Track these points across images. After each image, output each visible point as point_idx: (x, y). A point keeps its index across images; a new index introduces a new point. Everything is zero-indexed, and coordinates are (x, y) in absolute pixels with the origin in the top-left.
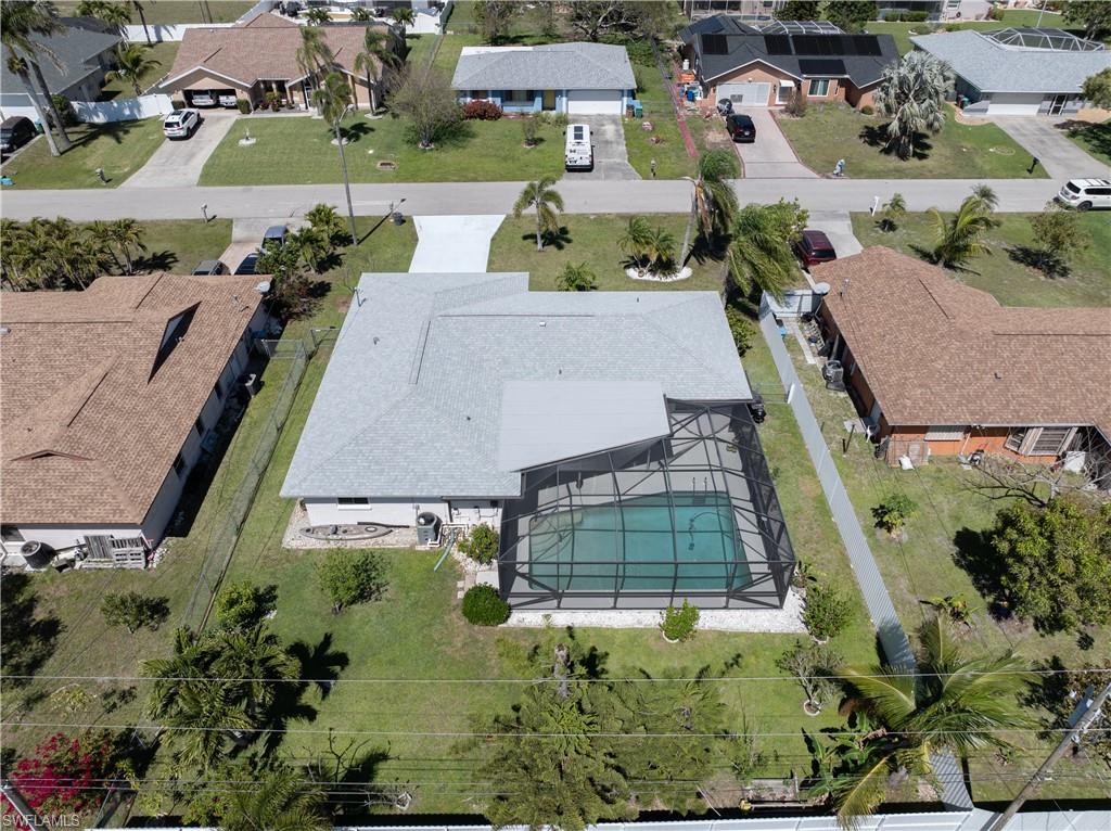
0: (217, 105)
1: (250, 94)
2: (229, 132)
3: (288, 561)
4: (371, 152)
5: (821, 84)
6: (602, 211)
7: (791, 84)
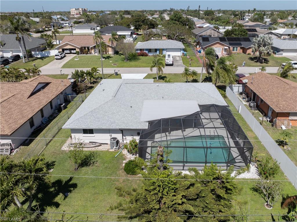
0: (71, 53)
1: (80, 49)
2: (73, 58)
3: (62, 154)
4: (111, 62)
5: (235, 48)
6: (176, 73)
7: (227, 48)
